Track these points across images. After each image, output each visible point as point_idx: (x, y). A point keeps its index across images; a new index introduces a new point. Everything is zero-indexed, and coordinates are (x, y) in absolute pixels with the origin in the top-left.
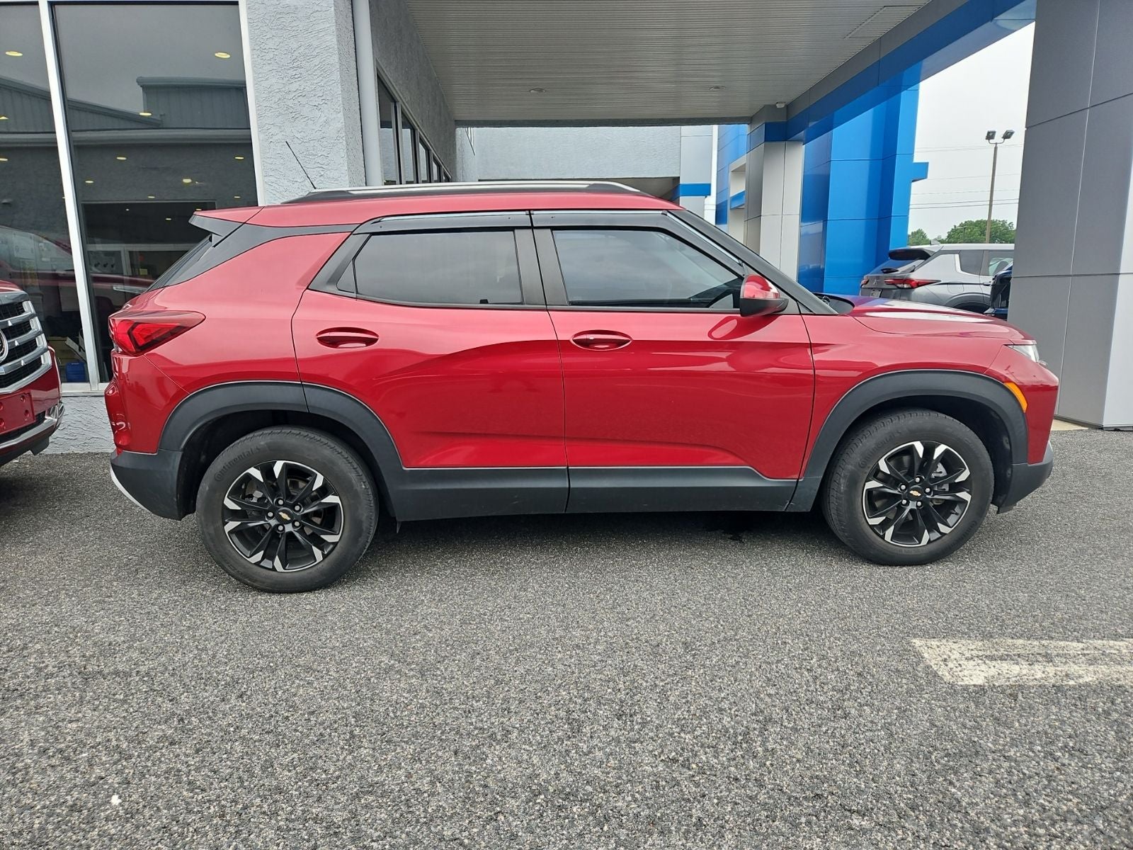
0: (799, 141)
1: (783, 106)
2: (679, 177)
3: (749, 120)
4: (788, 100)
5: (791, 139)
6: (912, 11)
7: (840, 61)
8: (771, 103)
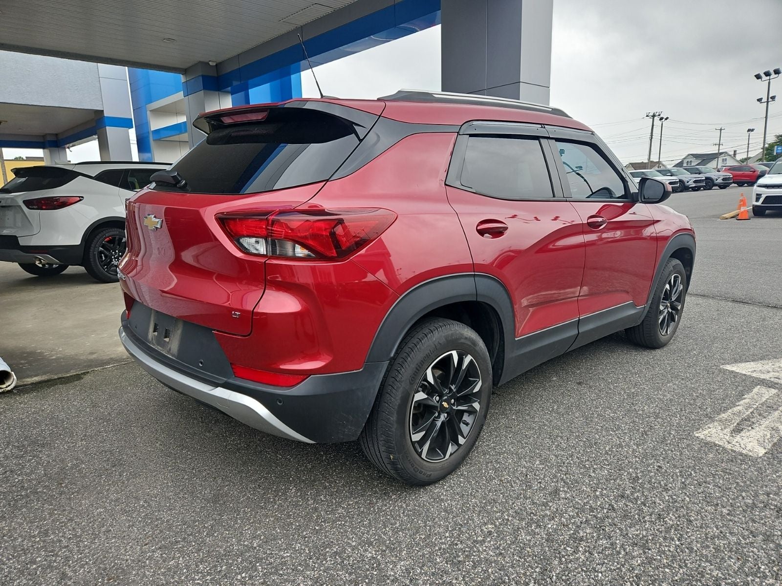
0: (228, 92)
1: (215, 64)
2: (103, 111)
3: (184, 71)
4: (220, 60)
5: (223, 90)
6: (329, 11)
7: (267, 37)
8: (207, 61)
